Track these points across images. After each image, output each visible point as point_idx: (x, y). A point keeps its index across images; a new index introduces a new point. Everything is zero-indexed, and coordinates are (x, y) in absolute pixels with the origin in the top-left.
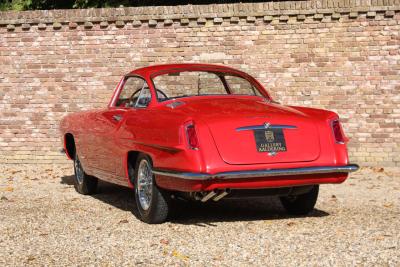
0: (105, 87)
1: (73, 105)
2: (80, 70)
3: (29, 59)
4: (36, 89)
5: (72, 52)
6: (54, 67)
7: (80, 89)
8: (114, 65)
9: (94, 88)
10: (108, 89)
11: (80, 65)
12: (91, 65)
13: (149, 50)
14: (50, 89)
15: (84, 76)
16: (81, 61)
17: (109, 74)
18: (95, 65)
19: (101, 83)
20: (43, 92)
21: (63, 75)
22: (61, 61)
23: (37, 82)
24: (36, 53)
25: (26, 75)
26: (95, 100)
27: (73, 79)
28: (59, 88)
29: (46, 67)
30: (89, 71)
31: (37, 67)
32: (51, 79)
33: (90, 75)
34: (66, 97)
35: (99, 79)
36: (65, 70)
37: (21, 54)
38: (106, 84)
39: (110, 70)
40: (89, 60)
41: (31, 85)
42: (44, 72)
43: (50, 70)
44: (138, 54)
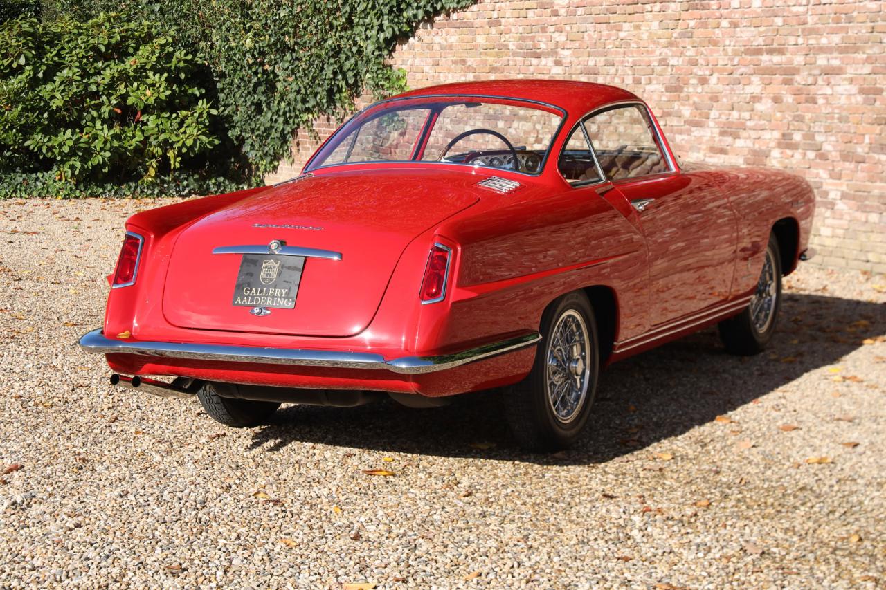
0: (860, 98)
2: (822, 60)
3: (745, 34)
4: (755, 99)
5: (811, 20)
6: (781, 52)
7: (821, 101)
8: (877, 49)
9: (843, 101)
10: (866, 101)
11: (822, 50)
12: (842, 50)
14: (777, 100)
15: (829, 72)
16: (824, 41)
17: (867, 69)
18: (848, 48)
19: (854, 89)
20: (764, 106)
21: (796, 71)
22: (792, 40)
23: (756, 86)
24: (757, 22)
25: (743, 70)
26: (844, 126)
27: (810, 80)
28: (789, 99)
29: (771, 52)
30: (836, 63)
31: (758, 51)
32: (778, 78)
33: (838, 71)
34: (800, 119)
35: (851, 81)
36: (799, 60)
37: (735, 25)
38: (862, 91)
39: (869, 60)
40: (836, 39)
41: (749, 89)
42: (768, 64)
43: (776, 59)
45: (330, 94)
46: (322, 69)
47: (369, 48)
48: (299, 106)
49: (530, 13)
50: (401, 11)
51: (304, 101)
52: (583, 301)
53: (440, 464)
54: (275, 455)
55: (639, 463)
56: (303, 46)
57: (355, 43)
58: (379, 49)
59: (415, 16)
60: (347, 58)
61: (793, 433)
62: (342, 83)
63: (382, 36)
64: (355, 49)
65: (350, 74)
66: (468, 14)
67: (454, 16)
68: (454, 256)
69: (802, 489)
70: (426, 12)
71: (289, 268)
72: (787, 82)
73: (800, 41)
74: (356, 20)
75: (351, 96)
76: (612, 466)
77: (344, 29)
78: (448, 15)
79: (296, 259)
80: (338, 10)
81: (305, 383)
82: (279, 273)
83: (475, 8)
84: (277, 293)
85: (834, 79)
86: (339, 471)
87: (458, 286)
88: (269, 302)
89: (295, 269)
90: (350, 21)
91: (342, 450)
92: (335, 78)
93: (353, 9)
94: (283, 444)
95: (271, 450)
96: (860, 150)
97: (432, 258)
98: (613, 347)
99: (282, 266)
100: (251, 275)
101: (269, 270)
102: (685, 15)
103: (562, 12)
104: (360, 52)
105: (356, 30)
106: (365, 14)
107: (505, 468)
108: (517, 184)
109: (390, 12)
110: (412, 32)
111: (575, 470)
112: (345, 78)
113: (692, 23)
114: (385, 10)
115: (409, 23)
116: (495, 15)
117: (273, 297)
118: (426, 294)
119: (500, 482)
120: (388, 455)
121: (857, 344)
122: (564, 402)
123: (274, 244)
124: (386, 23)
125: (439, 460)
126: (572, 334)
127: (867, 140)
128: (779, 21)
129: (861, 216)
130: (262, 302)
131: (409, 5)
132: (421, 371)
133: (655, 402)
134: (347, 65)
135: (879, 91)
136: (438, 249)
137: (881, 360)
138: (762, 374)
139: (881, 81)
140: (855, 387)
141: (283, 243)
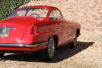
0: (83, 15)
1: (76, 20)
2: (78, 10)
3: (67, 6)
4: (68, 15)
5: (76, 4)
6: (72, 9)
7: (78, 15)
8: (86, 8)
9: (81, 15)
10: (84, 15)
11: (78, 8)
12: (81, 8)
13: (94, 3)
15: (79, 11)
16: (78, 7)
17: (84, 11)
18: (82, 8)
19: (83, 13)
20: (70, 16)
21: (74, 11)
22: (74, 7)
23: (68, 13)
24: (69, 5)
25: (66, 11)
26: (81, 19)
27: (76, 12)
28: (73, 15)
29: (71, 9)
30: (80, 10)
31: (69, 9)
32: (72, 12)
33: (80, 11)
34: (75, 18)
35: (82, 12)
36: (75, 10)
37: (65, 5)
39: (84, 9)
40: (80, 7)
41: (67, 14)
43: (71, 10)
44: (92, 4)
45: (7, 16)
46: (5, 13)
48: (2, 18)
49: (36, 4)
50: (17, 4)
51: (3, 17)
52: (53, 37)
53: (31, 63)
54: (4, 62)
55: (63, 63)
56: (3, 10)
57: (10, 9)
58: (14, 10)
60: (9, 11)
61: (85, 58)
62: (8, 14)
63: (14, 8)
66: (27, 5)
67: (25, 5)
68: (35, 28)
69: (90, 66)
70: (21, 4)
72: (73, 13)
73: (75, 7)
76: (59, 63)
77: (9, 7)
79: (9, 29)
80: (8, 4)
81: (10, 49)
82: (6, 31)
83: (28, 4)
84: (6, 34)
85: (80, 12)
86: (15, 64)
87: (36, 33)
88: (4, 36)
89: (9, 30)
90: (10, 6)
91: (15, 61)
92: (7, 14)
93: (10, 4)
94: (5, 61)
95: (3, 61)
96: (83, 22)
97: (32, 29)
98: (57, 45)
99: (6, 30)
100: (1, 31)
101: (4, 31)
102: (58, 4)
103: (41, 4)
104: (11, 10)
105: (11, 7)
106: (12, 5)
107: (42, 63)
108: (43, 19)
109: (16, 4)
111: (53, 64)
112: (9, 14)
113: (59, 5)
114: (15, 4)
115: (18, 6)
116: (31, 5)
118: (31, 34)
119: (42, 65)
120: (23, 62)
121: (88, 47)
122: (50, 53)
123: (5, 26)
124: (15, 6)
125: (31, 62)
126: (52, 43)
127: (84, 20)
128: (72, 4)
129: (84, 31)
130: (3, 36)
131: (18, 3)
132: (30, 47)
133: (62, 54)
134: (9, 12)
135: (86, 14)
136: (33, 27)
137: (92, 49)
138: (76, 51)
139: (86, 12)
140: (90, 52)
141: (6, 27)
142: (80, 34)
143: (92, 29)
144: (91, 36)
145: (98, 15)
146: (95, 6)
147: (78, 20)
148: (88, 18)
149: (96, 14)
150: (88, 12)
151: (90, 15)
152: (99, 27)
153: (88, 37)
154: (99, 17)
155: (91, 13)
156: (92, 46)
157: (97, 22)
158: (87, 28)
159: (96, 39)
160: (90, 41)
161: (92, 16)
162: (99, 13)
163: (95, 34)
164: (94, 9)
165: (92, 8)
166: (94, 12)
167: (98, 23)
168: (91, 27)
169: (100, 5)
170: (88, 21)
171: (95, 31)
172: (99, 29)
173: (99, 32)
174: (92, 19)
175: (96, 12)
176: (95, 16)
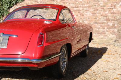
0: (92, 15)
1: (83, 21)
2: (85, 9)
3: (71, 5)
5: (83, 2)
6: (78, 8)
7: (85, 15)
8: (95, 7)
9: (89, 15)
10: (93, 15)
11: (85, 7)
12: (89, 7)
15: (86, 11)
16: (85, 6)
17: (93, 10)
19: (91, 13)
21: (80, 11)
22: (80, 6)
24: (73, 3)
26: (89, 19)
27: (83, 12)
28: (79, 15)
29: (76, 8)
30: (88, 9)
31: (74, 8)
32: (77, 12)
34: (81, 18)
35: (90, 12)
36: (81, 9)
37: (70, 3)
38: (92, 14)
39: (93, 8)
40: (87, 5)
42: (76, 10)
43: (77, 9)
44: (102, 2)
47: (5, 9)
49: (34, 3)
50: (11, 3)
58: (7, 9)
59: (13, 3)
60: (2, 11)
63: (8, 7)
64: (3, 9)
65: (2, 13)
68: (45, 35)
70: (15, 3)
71: (5, 39)
72: (79, 13)
73: (81, 6)
74: (3, 4)
75: (2, 17)
77: (1, 6)
78: (19, 3)
83: (24, 2)
84: (2, 45)
85: (87, 12)
87: (46, 43)
93: (3, 3)
97: (40, 36)
98: (70, 56)
103: (39, 2)
104: (4, 10)
105: (3, 6)
106: (5, 3)
108: (52, 22)
109: (9, 3)
110: (13, 6)
113: (62, 3)
114: (8, 3)
115: (12, 5)
116: (27, 3)
117: (1, 46)
124: (8, 5)
126: (64, 53)
127: (93, 22)
128: (77, 3)
131: (12, 2)
134: (2, 12)
135: (95, 14)
136: (41, 34)
137: (109, 57)
138: (90, 61)
139: (95, 12)
140: (109, 63)
141: (3, 34)
142: (92, 39)
143: (103, 31)
144: (101, 40)
145: (109, 15)
146: (106, 4)
147: (85, 21)
148: (98, 18)
149: (107, 14)
150: (98, 12)
151: (100, 15)
152: (112, 30)
153: (98, 41)
154: (111, 18)
155: (101, 13)
156: (106, 53)
157: (109, 23)
158: (96, 31)
159: (108, 43)
160: (101, 45)
161: (102, 16)
162: (111, 13)
163: (106, 38)
164: (105, 8)
165: (102, 7)
166: (105, 11)
167: (110, 25)
168: (101, 30)
169: (113, 4)
170: (98, 22)
171: (106, 34)
172: (111, 32)
173: (111, 35)
174: (103, 20)
175: (108, 11)
176: (107, 17)
